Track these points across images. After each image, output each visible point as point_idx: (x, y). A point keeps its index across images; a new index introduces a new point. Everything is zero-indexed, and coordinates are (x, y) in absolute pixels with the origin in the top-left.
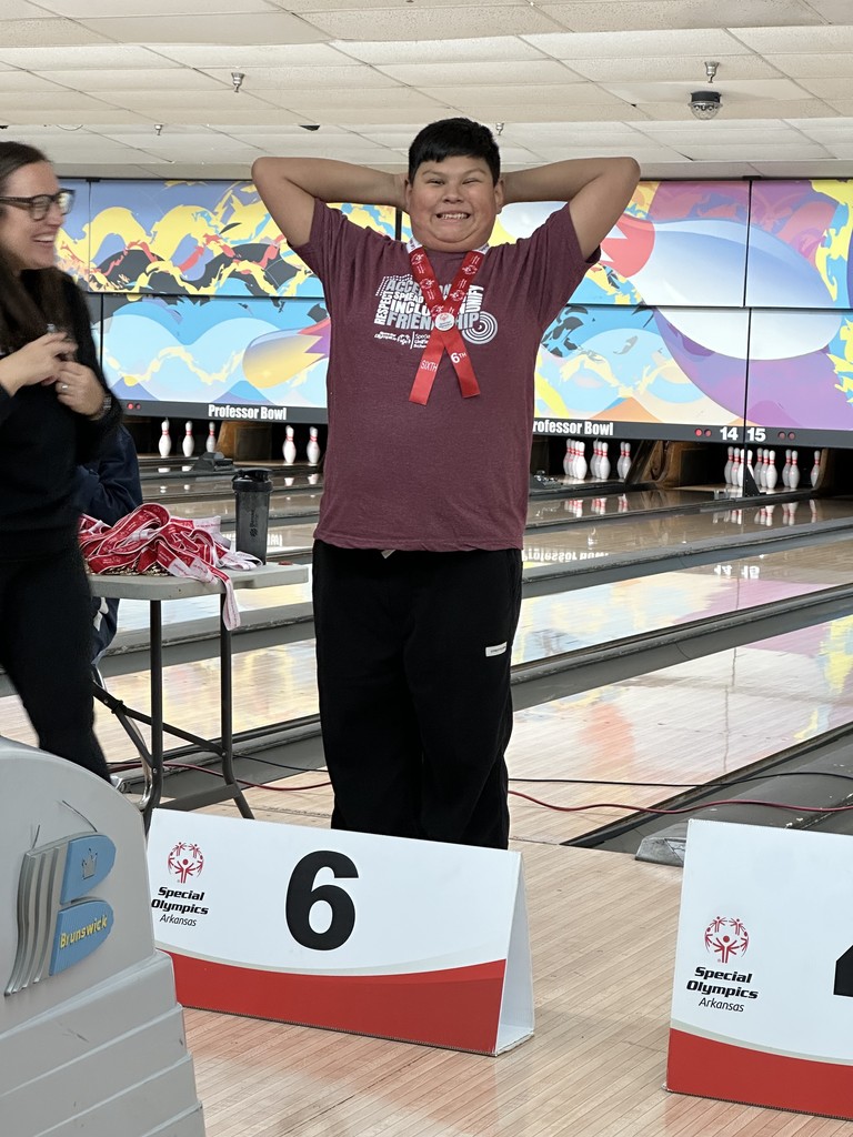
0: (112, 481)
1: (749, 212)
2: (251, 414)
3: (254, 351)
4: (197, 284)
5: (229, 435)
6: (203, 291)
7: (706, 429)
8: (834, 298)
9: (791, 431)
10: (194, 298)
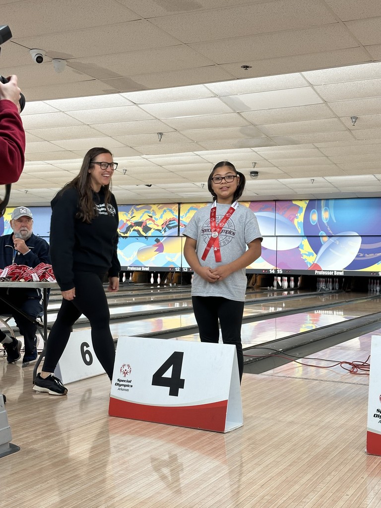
0: (42, 257)
1: (275, 210)
2: (139, 269)
3: (140, 251)
4: (124, 233)
5: (135, 276)
6: (126, 235)
7: (265, 270)
8: (300, 233)
9: (289, 270)
10: (123, 237)
